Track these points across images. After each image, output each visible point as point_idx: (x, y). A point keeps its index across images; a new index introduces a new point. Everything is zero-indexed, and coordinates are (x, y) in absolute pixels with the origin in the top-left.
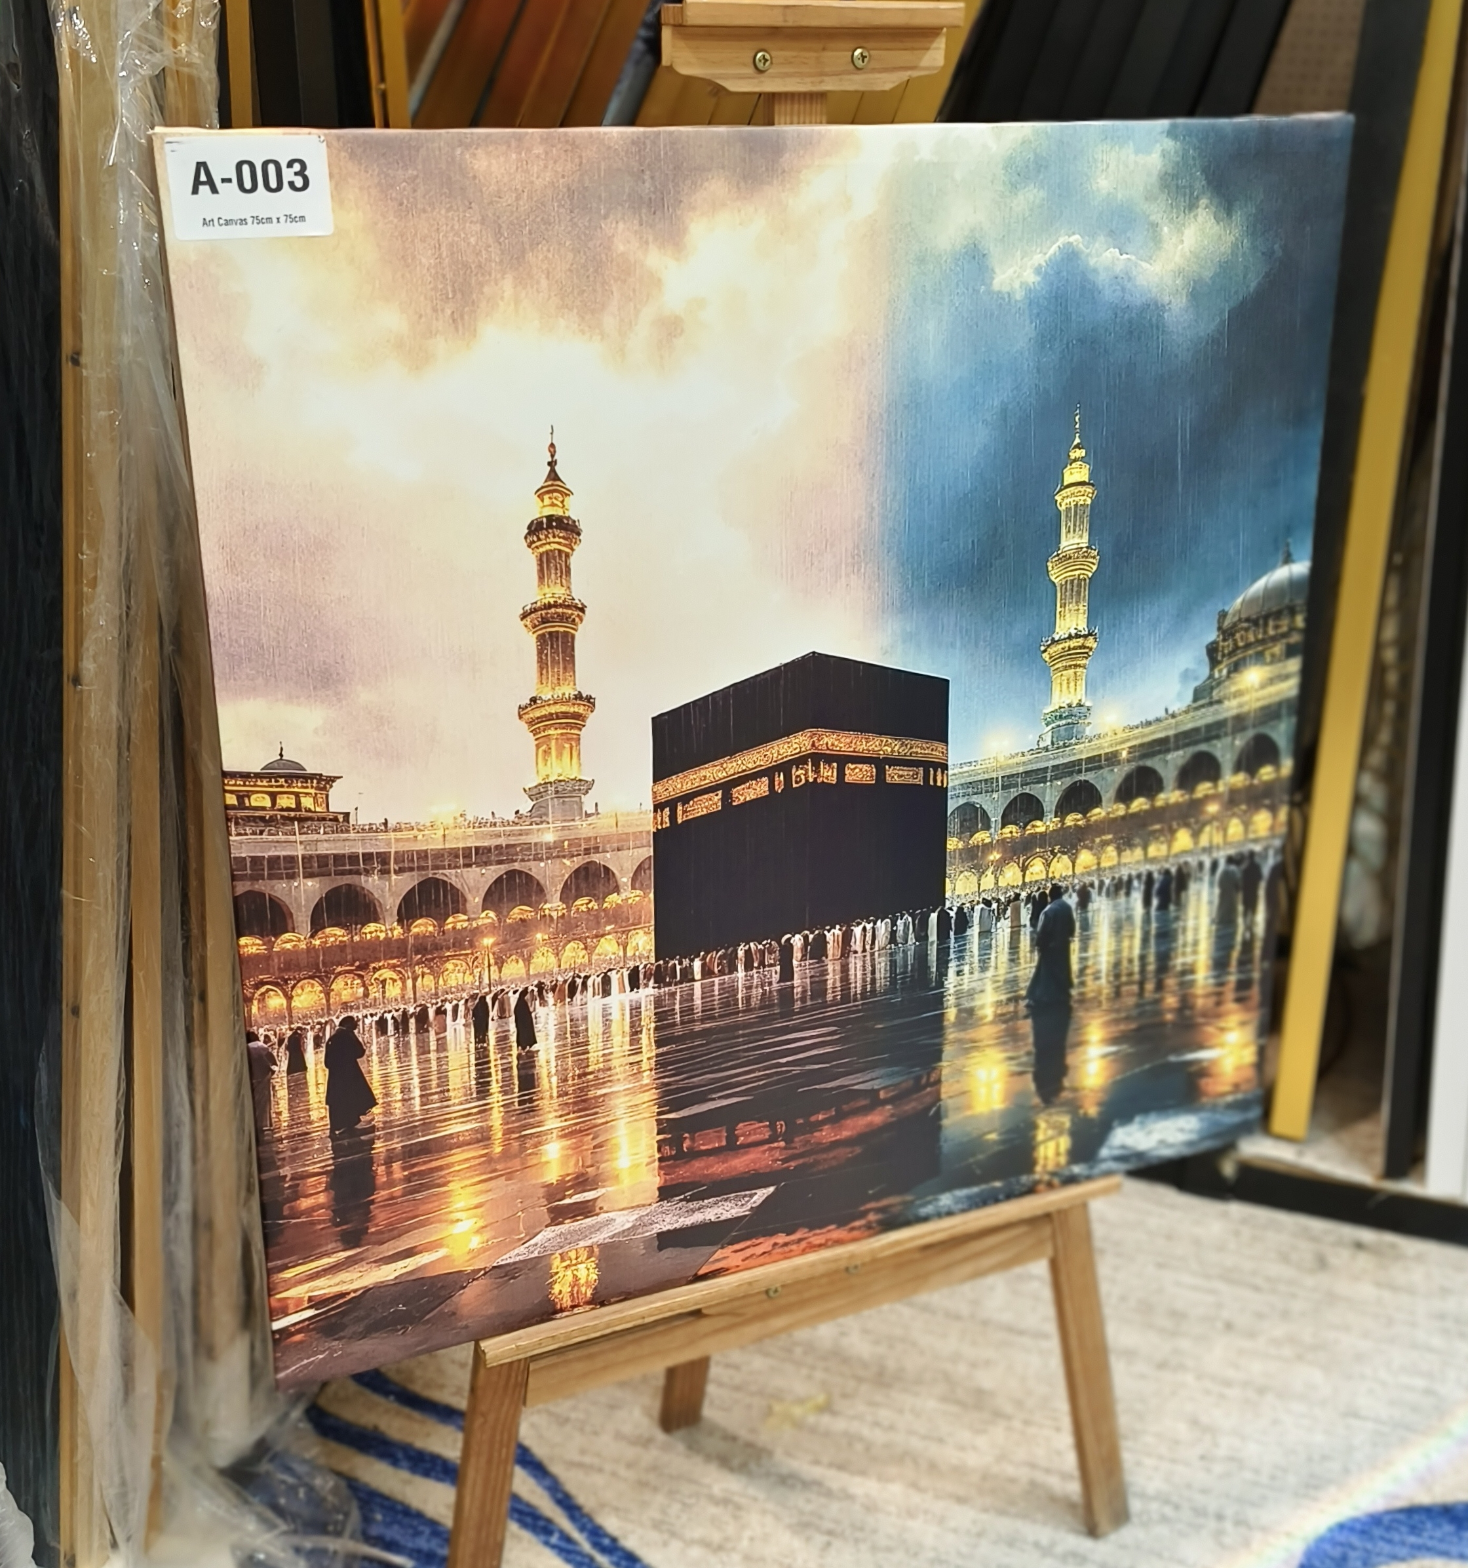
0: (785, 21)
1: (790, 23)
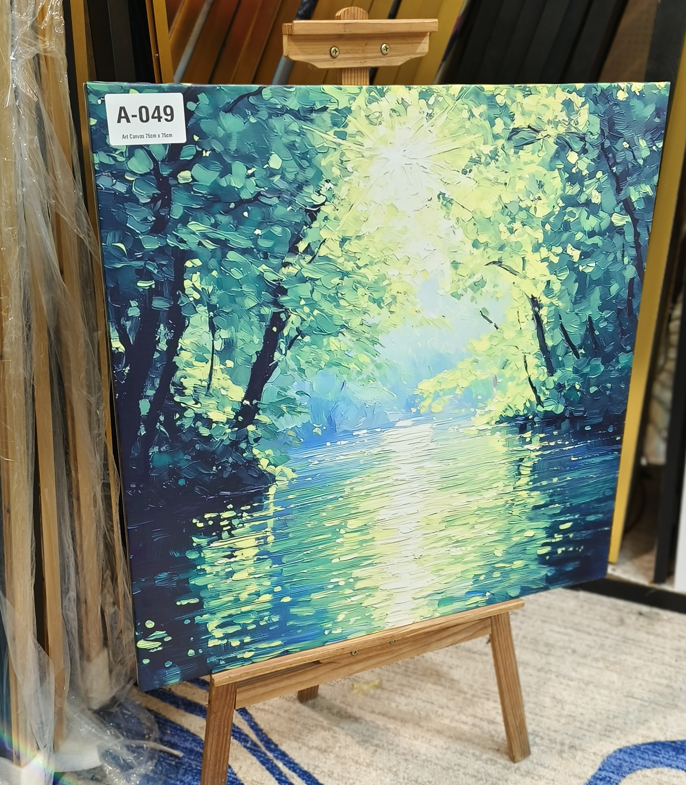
0: (345, 31)
1: (348, 32)
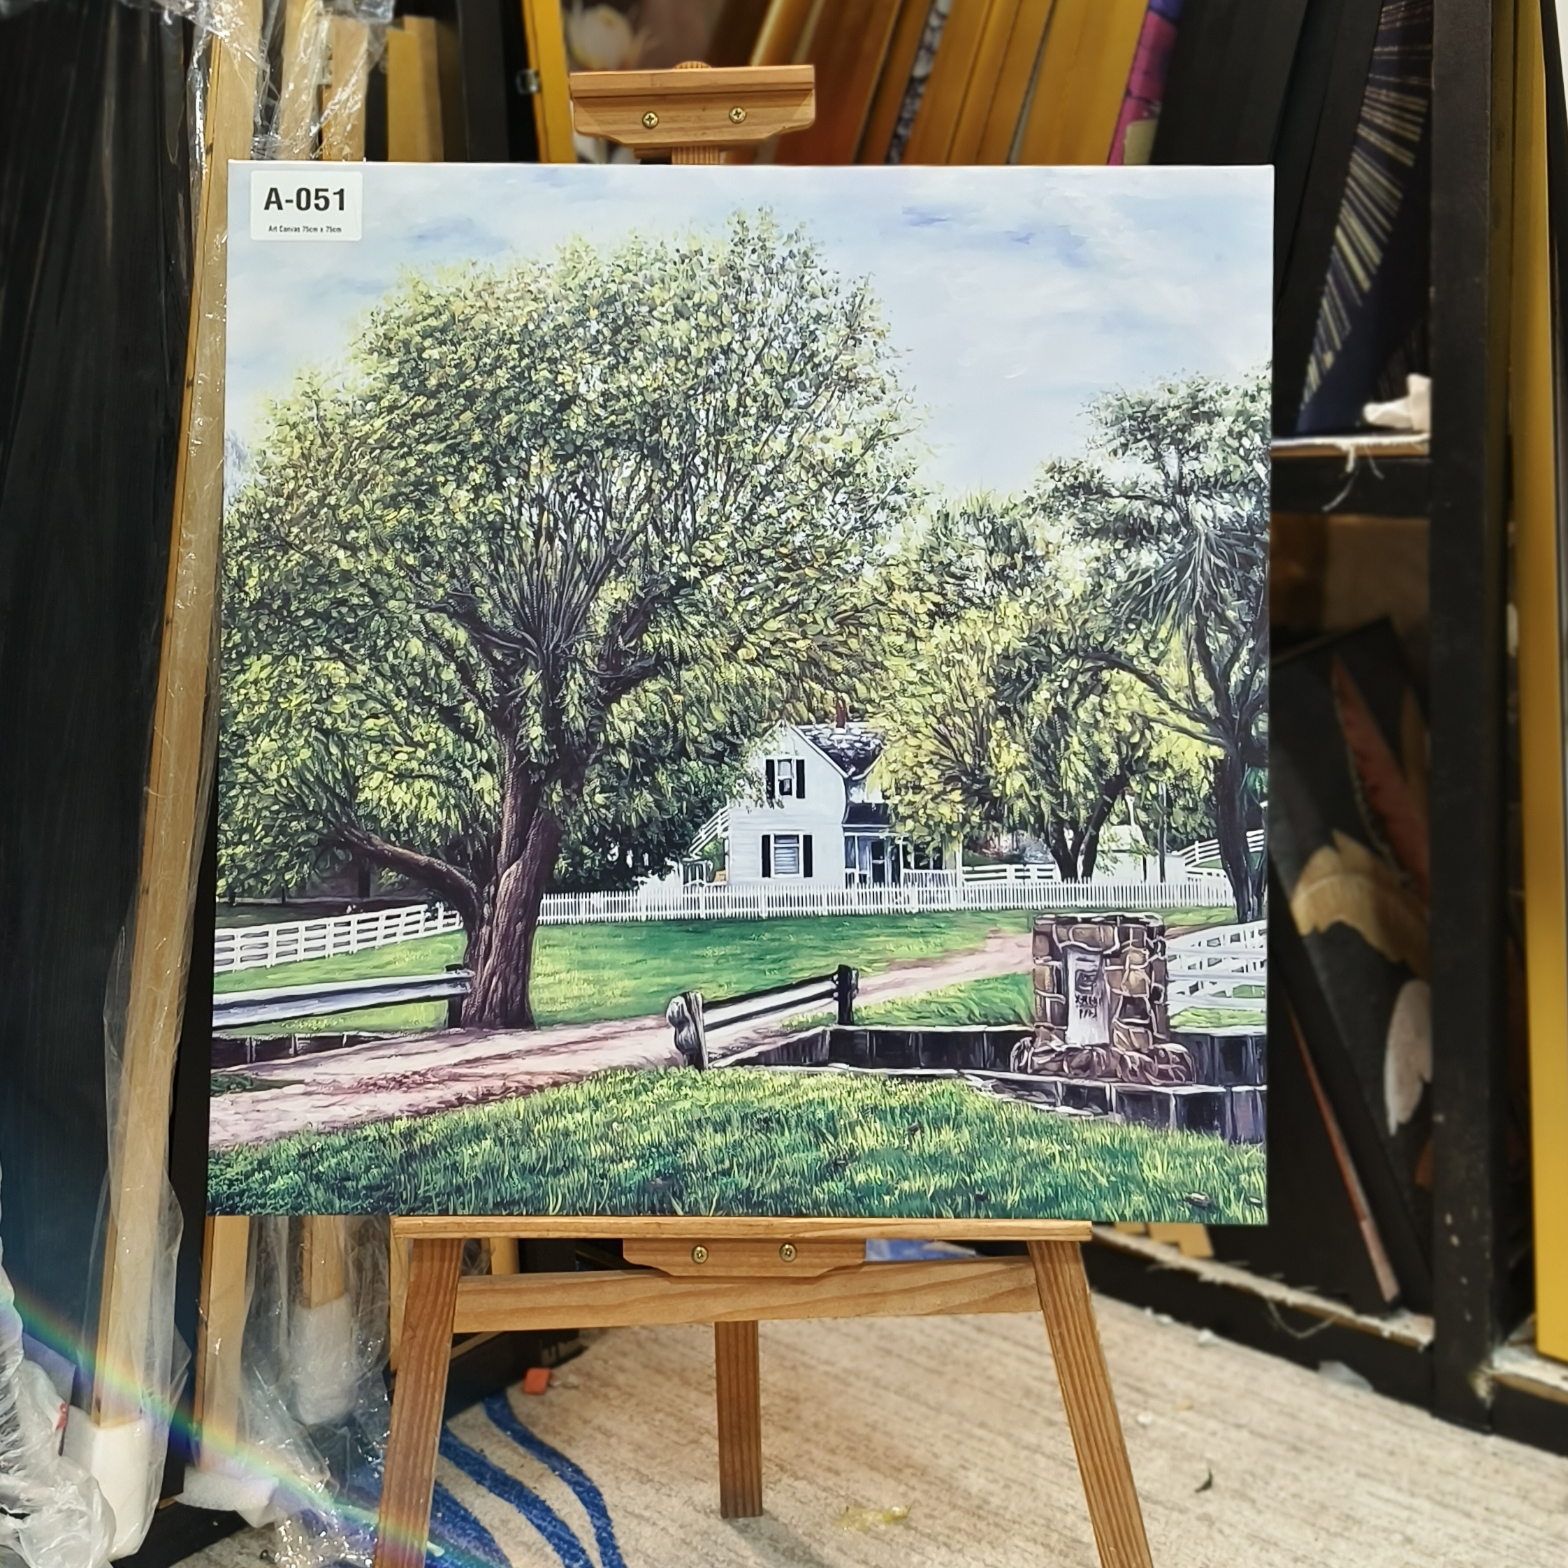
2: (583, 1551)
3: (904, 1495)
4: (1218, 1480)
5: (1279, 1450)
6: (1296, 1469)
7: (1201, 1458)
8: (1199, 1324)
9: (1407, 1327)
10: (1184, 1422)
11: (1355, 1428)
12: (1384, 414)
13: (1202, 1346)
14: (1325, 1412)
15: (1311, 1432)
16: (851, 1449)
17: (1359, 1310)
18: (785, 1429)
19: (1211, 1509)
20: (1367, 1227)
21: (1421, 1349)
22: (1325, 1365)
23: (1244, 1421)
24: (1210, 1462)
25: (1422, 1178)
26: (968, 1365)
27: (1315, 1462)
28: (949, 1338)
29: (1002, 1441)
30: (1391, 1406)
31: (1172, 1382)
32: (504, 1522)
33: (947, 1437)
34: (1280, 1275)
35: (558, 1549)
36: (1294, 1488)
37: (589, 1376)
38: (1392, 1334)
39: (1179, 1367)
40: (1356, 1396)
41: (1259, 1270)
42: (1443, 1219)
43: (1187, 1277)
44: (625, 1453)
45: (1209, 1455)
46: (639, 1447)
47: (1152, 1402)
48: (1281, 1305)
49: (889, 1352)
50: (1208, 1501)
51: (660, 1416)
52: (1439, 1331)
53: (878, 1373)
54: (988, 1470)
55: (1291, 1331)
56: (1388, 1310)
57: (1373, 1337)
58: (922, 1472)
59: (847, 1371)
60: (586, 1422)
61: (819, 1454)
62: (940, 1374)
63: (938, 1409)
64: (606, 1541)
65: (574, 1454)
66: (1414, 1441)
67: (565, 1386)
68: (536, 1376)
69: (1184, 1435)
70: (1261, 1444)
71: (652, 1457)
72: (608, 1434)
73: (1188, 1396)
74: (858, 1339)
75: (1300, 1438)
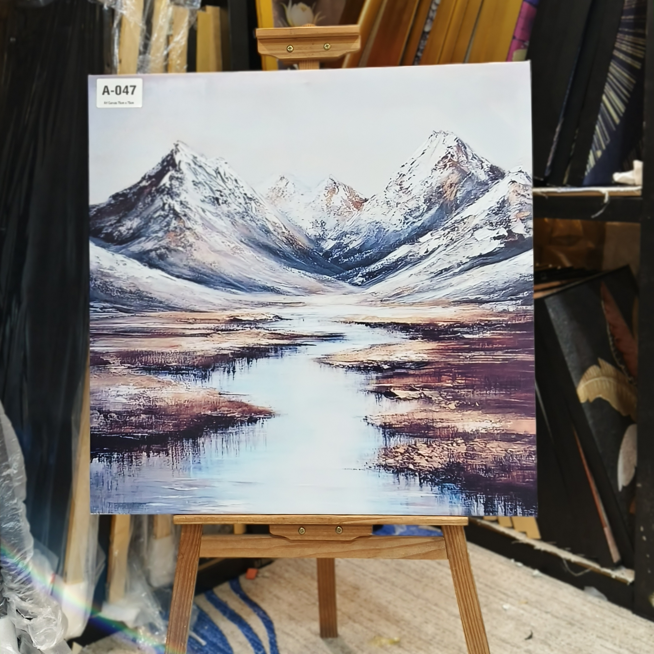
2: (263, 647)
3: (400, 632)
4: (535, 635)
5: (563, 623)
6: (570, 633)
7: (529, 625)
8: (534, 567)
9: (623, 574)
10: (523, 609)
11: (597, 616)
12: (623, 178)
13: (535, 577)
14: (585, 608)
15: (578, 617)
16: (379, 611)
17: (603, 566)
18: (352, 601)
19: (531, 647)
20: (607, 530)
21: (628, 584)
22: (587, 588)
23: (549, 610)
24: (533, 627)
25: (632, 510)
26: (433, 579)
27: (579, 630)
28: (426, 567)
29: (444, 612)
30: (615, 607)
31: (520, 591)
32: (232, 632)
33: (420, 609)
34: (569, 549)
35: (253, 645)
36: (568, 641)
37: (273, 573)
38: (616, 577)
39: (524, 585)
40: (600, 602)
41: (560, 546)
42: (639, 529)
43: (529, 547)
44: (284, 607)
45: (533, 624)
46: (290, 605)
47: (510, 600)
48: (569, 562)
49: (399, 571)
50: (530, 644)
51: (301, 592)
52: (637, 576)
53: (394, 579)
54: (437, 624)
55: (573, 573)
56: (615, 566)
57: (608, 577)
58: (408, 623)
59: (380, 578)
60: (270, 592)
61: (366, 613)
62: (420, 582)
63: (418, 597)
64: (273, 644)
65: (264, 606)
66: (624, 624)
67: (264, 577)
68: (251, 572)
69: (523, 615)
70: (555, 620)
71: (296, 609)
72: (278, 598)
73: (526, 598)
74: (387, 565)
75: (573, 619)
